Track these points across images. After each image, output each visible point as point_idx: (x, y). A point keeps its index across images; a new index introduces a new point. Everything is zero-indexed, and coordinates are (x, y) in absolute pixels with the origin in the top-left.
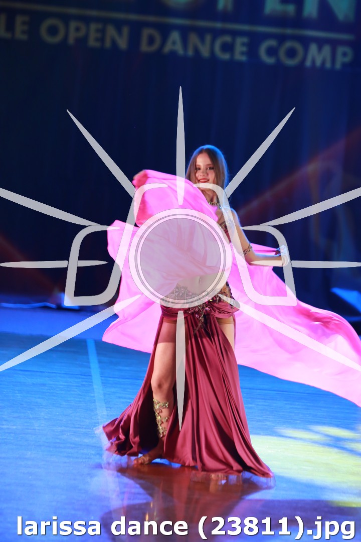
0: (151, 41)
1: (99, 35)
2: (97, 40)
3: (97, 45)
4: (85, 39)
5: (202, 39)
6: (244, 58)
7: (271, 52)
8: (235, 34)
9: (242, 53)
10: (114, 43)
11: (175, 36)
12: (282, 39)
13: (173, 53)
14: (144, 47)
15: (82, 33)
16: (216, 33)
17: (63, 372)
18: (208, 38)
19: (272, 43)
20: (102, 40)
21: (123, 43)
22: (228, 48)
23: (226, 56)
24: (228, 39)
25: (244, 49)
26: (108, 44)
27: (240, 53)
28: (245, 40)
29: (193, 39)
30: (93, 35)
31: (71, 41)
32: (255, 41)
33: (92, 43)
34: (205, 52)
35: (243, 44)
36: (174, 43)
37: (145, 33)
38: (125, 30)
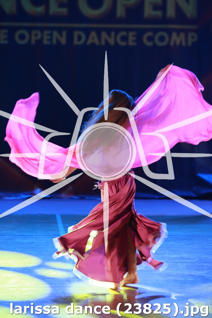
0: (80, 38)
1: (49, 37)
2: (48, 40)
3: (49, 43)
4: (41, 40)
5: (109, 35)
6: (134, 44)
7: (150, 39)
8: (128, 30)
9: (133, 41)
10: (58, 41)
11: (93, 34)
12: (155, 31)
13: (93, 44)
14: (76, 42)
15: (39, 37)
16: (117, 31)
17: (43, 235)
18: (113, 34)
19: (150, 34)
20: (51, 40)
21: (63, 41)
22: (125, 38)
23: (123, 44)
24: (124, 33)
25: (134, 39)
26: (54, 42)
27: (132, 41)
28: (134, 33)
29: (104, 35)
30: (46, 37)
31: (33, 42)
32: (140, 33)
33: (46, 42)
34: (112, 42)
35: (133, 36)
36: (93, 38)
37: (76, 34)
38: (64, 33)
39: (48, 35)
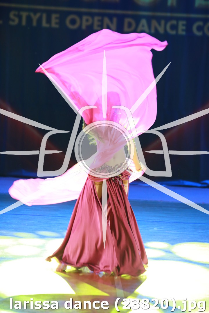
0: (130, 25)
1: (99, 23)
2: (99, 26)
3: (99, 29)
4: (92, 25)
5: (160, 24)
6: (184, 33)
7: (200, 29)
8: (178, 19)
9: (183, 30)
10: (108, 27)
11: (144, 22)
12: (206, 21)
14: (126, 29)
15: (90, 23)
16: (167, 19)
18: (163, 22)
19: (200, 23)
20: (101, 26)
21: (113, 27)
22: (174, 27)
23: (173, 32)
24: (174, 22)
25: (184, 28)
27: (181, 30)
28: (184, 22)
30: (96, 23)
31: (84, 27)
32: (190, 23)
33: (96, 28)
34: (161, 30)
35: (183, 25)
36: (143, 26)
37: (127, 21)
38: (115, 20)
39: (99, 21)
